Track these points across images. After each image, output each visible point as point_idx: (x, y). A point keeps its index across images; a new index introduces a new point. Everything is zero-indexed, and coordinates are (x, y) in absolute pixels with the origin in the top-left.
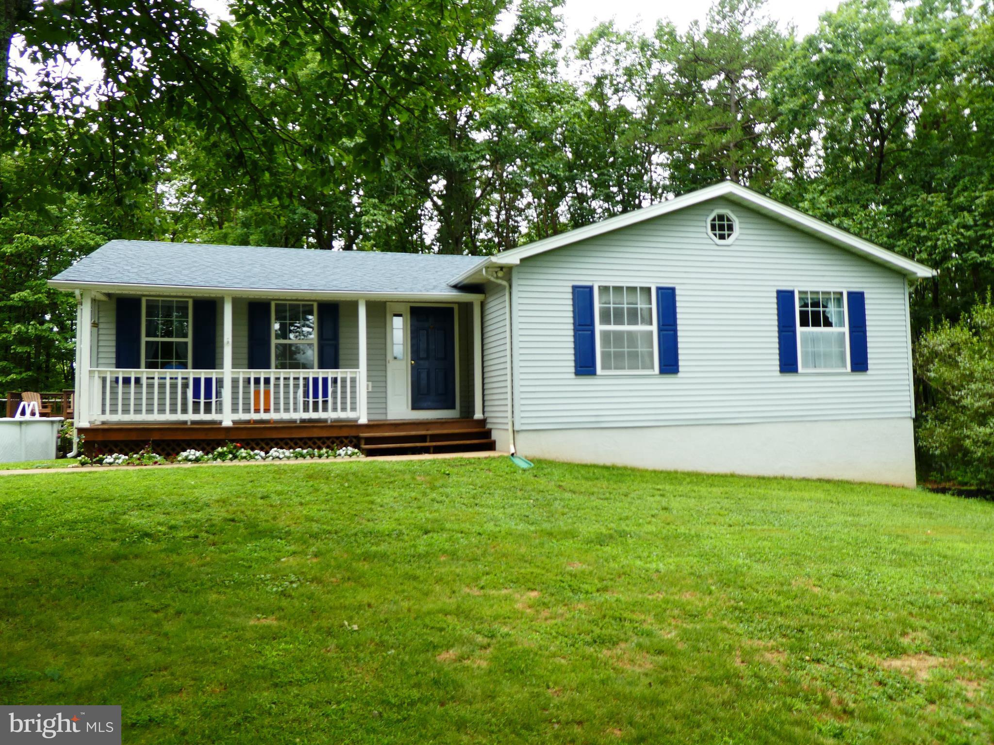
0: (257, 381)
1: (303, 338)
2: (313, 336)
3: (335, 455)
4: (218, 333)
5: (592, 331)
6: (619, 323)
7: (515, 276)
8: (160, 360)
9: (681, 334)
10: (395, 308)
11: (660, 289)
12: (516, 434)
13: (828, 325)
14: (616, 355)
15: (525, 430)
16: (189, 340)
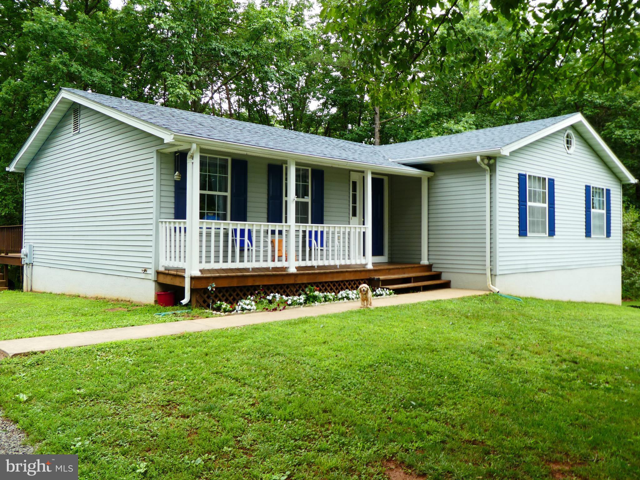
0: (273, 232)
1: (303, 197)
2: (308, 196)
3: (377, 295)
4: (249, 189)
5: (526, 206)
6: (535, 201)
7: (498, 164)
8: (206, 211)
9: (556, 210)
10: (354, 177)
11: (549, 179)
12: (493, 277)
13: (600, 209)
14: (533, 223)
15: (500, 275)
16: (228, 194)
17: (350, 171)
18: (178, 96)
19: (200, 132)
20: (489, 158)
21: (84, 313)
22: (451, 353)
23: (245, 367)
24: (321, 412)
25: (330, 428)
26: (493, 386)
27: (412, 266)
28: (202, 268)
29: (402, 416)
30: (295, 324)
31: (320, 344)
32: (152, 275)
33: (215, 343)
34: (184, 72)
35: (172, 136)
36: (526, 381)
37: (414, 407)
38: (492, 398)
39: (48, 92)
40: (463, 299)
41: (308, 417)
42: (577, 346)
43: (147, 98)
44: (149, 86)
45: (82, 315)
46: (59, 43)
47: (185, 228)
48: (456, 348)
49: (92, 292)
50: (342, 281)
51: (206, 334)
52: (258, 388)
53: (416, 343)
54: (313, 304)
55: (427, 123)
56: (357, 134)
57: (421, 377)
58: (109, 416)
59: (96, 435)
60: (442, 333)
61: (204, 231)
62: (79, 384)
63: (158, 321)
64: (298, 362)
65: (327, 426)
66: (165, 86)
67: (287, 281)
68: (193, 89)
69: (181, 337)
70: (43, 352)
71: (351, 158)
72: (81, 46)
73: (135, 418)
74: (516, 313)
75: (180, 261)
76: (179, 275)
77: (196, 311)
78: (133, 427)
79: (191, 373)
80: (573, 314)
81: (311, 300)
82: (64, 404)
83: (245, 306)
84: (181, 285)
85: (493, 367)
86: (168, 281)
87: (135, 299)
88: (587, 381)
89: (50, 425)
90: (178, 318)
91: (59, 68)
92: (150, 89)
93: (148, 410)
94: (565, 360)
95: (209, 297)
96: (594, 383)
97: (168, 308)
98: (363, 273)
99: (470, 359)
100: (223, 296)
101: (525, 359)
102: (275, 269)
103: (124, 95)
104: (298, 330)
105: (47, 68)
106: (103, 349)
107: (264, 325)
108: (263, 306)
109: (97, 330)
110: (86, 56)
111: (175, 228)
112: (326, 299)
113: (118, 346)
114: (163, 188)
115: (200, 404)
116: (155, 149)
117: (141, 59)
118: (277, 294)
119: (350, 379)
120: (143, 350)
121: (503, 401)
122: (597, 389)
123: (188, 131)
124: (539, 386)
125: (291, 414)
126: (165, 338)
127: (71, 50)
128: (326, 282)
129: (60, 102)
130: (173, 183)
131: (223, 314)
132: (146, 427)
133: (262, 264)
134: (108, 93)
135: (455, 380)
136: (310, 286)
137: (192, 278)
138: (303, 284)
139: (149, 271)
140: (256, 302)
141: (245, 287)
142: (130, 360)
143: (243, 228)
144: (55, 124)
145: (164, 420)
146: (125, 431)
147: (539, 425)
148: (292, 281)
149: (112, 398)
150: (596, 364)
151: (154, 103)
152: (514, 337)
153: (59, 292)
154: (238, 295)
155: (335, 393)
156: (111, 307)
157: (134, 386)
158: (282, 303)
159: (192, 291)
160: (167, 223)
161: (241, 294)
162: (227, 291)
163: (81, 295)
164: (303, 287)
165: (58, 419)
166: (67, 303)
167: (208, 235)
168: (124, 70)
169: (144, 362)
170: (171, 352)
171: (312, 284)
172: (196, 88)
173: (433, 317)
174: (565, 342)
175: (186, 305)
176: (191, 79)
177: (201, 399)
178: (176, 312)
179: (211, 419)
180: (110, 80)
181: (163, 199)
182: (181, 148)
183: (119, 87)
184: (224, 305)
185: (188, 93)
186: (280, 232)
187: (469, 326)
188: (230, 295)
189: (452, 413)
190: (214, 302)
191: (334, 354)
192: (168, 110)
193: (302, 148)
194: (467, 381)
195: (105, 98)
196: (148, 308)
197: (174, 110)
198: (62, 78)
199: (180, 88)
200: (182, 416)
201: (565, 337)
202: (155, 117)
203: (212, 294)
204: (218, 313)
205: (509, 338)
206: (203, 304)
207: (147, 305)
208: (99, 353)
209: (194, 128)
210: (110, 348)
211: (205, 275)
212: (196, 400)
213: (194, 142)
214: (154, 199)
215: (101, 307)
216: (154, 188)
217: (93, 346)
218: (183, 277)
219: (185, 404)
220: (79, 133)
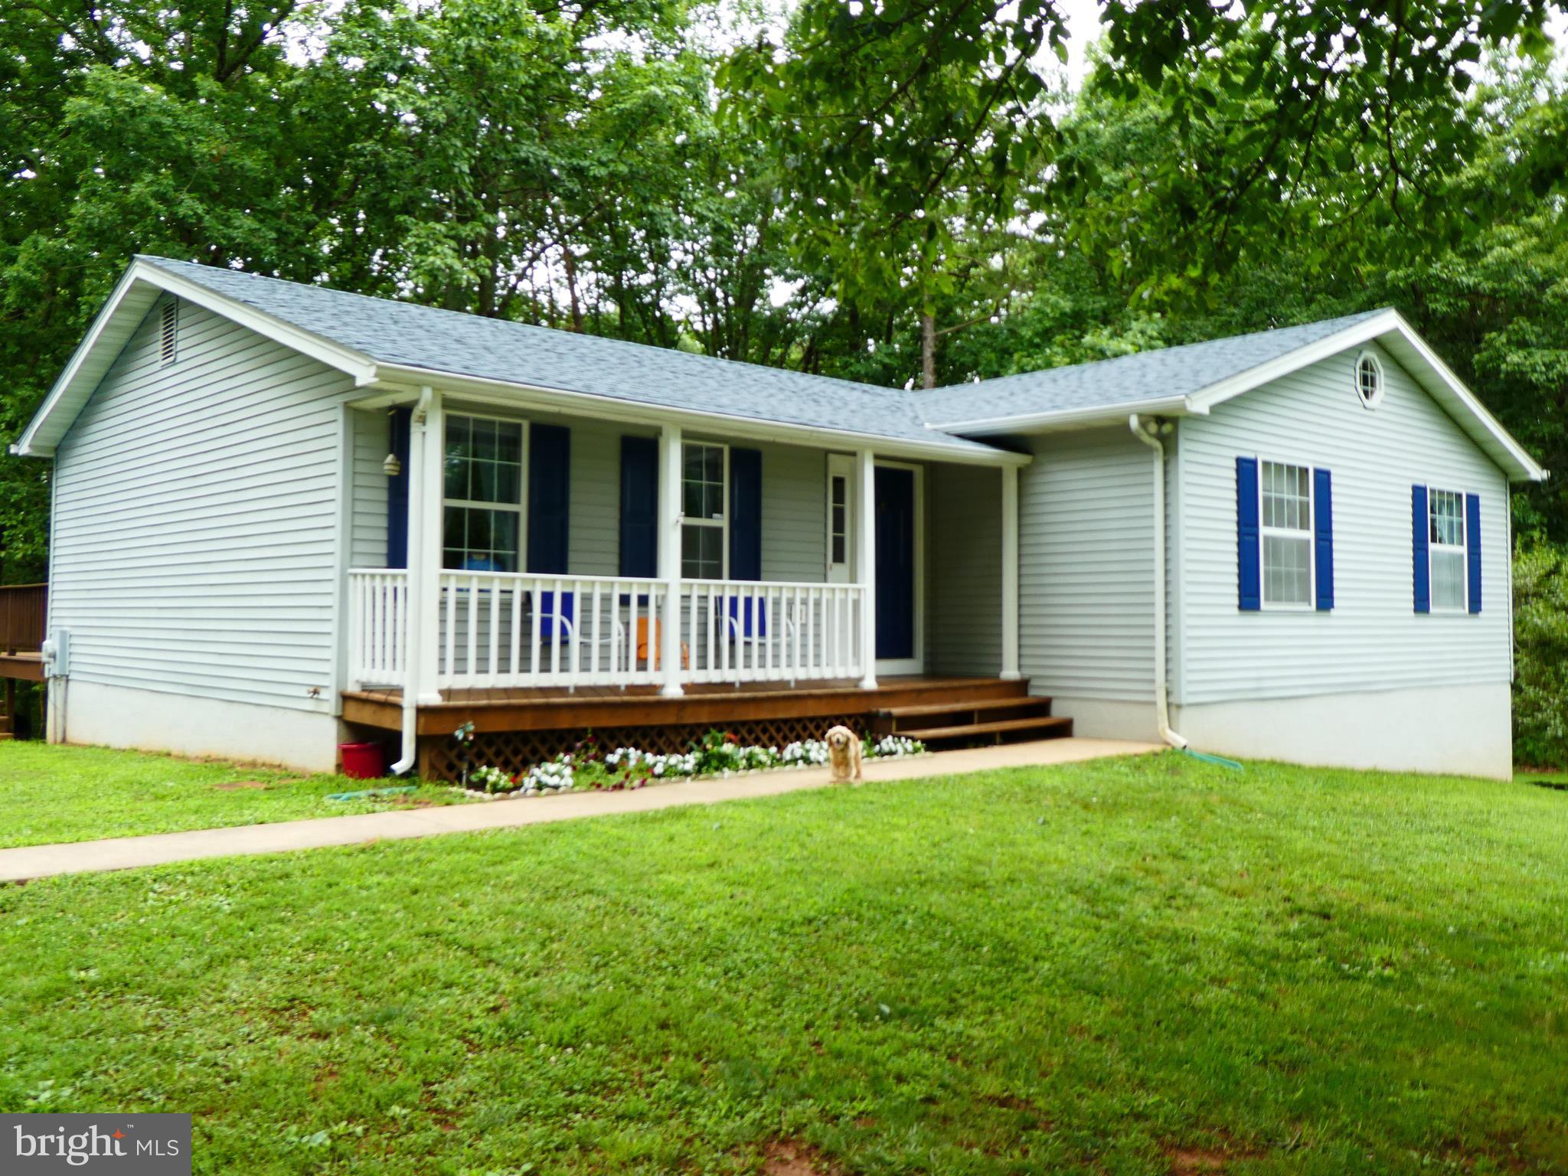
0: (625, 600)
1: (710, 516)
2: (721, 512)
3: (881, 754)
4: (574, 497)
5: (1257, 536)
6: (1280, 524)
7: (1182, 435)
8: (466, 550)
9: (1335, 546)
10: (837, 466)
11: (1317, 472)
12: (1173, 710)
13: (1452, 542)
14: (1275, 578)
15: (1190, 705)
16: (522, 508)
17: (827, 452)
18: (435, 275)
19: (451, 359)
20: (1160, 420)
21: (161, 793)
22: (1018, 894)
23: (501, 920)
24: (653, 1027)
25: (665, 1065)
26: (1097, 970)
27: (978, 682)
28: (445, 686)
29: (849, 1039)
30: (654, 820)
31: (699, 868)
32: (330, 702)
33: (443, 864)
35: (373, 370)
36: (1185, 960)
37: (885, 1019)
38: (1087, 998)
40: (1093, 765)
41: (617, 1039)
42: (1347, 877)
44: (380, 252)
45: (155, 798)
46: (151, 148)
47: (406, 590)
48: (1034, 879)
49: (197, 745)
50: (799, 720)
51: (429, 843)
52: (517, 972)
53: (940, 867)
54: (716, 774)
55: (1047, 336)
56: (880, 362)
57: (925, 948)
58: (139, 1032)
59: (94, 1075)
60: (1013, 844)
61: (452, 597)
62: (88, 958)
63: (328, 813)
64: (634, 911)
65: (657, 1061)
67: (658, 719)
69: (368, 849)
70: (22, 883)
71: (823, 421)
72: (203, 155)
73: (199, 1039)
74: (1214, 799)
75: (394, 667)
76: (389, 702)
77: (430, 788)
78: (187, 1058)
79: (363, 935)
80: (1367, 800)
81: (714, 763)
82: (39, 1004)
83: (546, 779)
84: (395, 727)
85: (1114, 925)
86: (366, 716)
87: (295, 760)
88: (1336, 960)
90: (380, 807)
91: (149, 208)
92: (383, 257)
93: (235, 1019)
94: (1300, 911)
95: (459, 756)
96: (1353, 966)
97: (361, 782)
98: (851, 701)
99: (1062, 906)
100: (498, 754)
101: (1201, 907)
102: (632, 689)
104: (654, 837)
105: (124, 209)
106: (171, 876)
107: (576, 824)
108: (592, 778)
109: (172, 831)
110: (216, 178)
112: (751, 763)
113: (208, 871)
114: (361, 494)
115: (365, 1006)
116: (339, 400)
118: (632, 750)
119: (748, 950)
120: (266, 880)
121: (1110, 1005)
122: (1356, 978)
123: (417, 357)
124: (1213, 970)
125: (579, 1032)
126: (326, 851)
127: (182, 165)
128: (758, 722)
129: (132, 290)
130: (384, 483)
131: (488, 796)
132: (220, 1061)
133: (595, 678)
135: (1007, 956)
136: (713, 732)
137: (422, 711)
138: (699, 725)
139: (324, 694)
140: (574, 768)
141: (552, 732)
142: (225, 904)
143: (548, 589)
144: (122, 342)
145: (269, 1042)
146: (164, 1067)
147: (1180, 1064)
148: (670, 720)
149: (159, 991)
150: (1378, 920)
152: (1191, 854)
153: (125, 744)
154: (534, 752)
155: (703, 980)
156: (230, 779)
157: (221, 962)
158: (640, 770)
159: (421, 741)
160: (368, 579)
161: (543, 750)
162: (507, 742)
163: (174, 752)
164: (699, 732)
165: (16, 1037)
166: (131, 769)
167: (462, 606)
169: (259, 908)
170: (330, 886)
171: (720, 726)
173: (1000, 807)
174: (1315, 870)
175: (406, 775)
176: (466, 231)
177: (372, 995)
178: (379, 791)
179: (381, 1042)
180: (273, 235)
181: (360, 520)
182: (401, 398)
184: (494, 775)
185: (457, 265)
186: (643, 601)
187: (1084, 828)
188: (516, 753)
189: (974, 1032)
190: (472, 769)
191: (728, 891)
193: (702, 398)
194: (1036, 959)
195: (235, 281)
196: (316, 783)
199: (436, 254)
200: (312, 1035)
201: (1320, 856)
202: (346, 324)
203: (467, 749)
204: (479, 794)
205: (1177, 856)
206: (445, 772)
207: (317, 776)
208: (156, 886)
209: (436, 350)
210: (185, 874)
211: (452, 703)
212: (359, 996)
213: (427, 384)
214: (336, 521)
215: (206, 778)
216: (337, 494)
217: (147, 870)
218: (398, 708)
219: (328, 1006)
220: (174, 363)
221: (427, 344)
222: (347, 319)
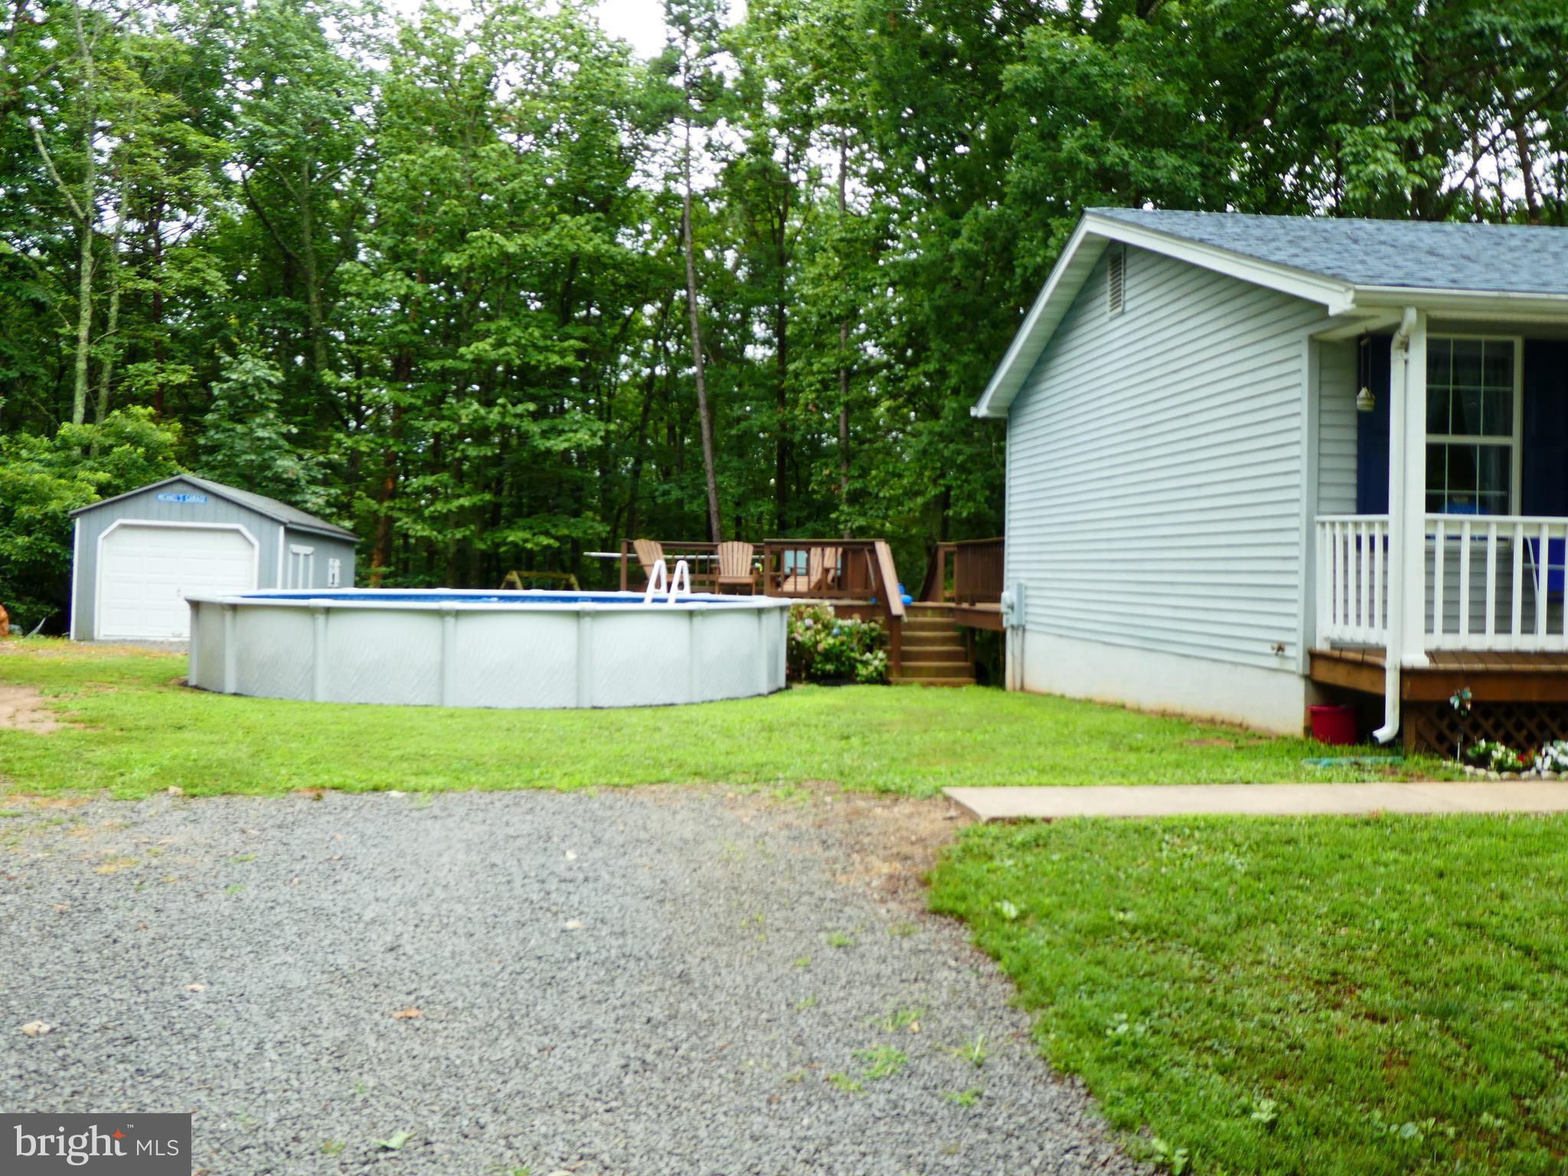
8: (1445, 492)
16: (1514, 441)
18: (1372, 184)
19: (1430, 274)
21: (1135, 744)
28: (1433, 647)
32: (1296, 660)
33: (1466, 847)
34: (1389, 114)
35: (1351, 295)
39: (1054, 222)
43: (1291, 201)
44: (1294, 169)
45: (1131, 749)
46: (1080, 100)
47: (1386, 540)
49: (1152, 698)
51: (1441, 822)
58: (1189, 981)
59: (1160, 1017)
61: (1440, 546)
62: (1123, 900)
63: (1313, 779)
66: (1338, 162)
68: (1418, 158)
69: (1373, 821)
70: (1048, 820)
72: (1128, 98)
73: (1252, 998)
75: (1372, 624)
76: (1369, 662)
77: (1417, 762)
78: (1246, 1018)
79: (1395, 915)
82: (1091, 938)
84: (1375, 690)
86: (1339, 677)
87: (1257, 720)
89: (1064, 975)
90: (1366, 776)
91: (1079, 162)
92: (1300, 174)
93: (1281, 985)
95: (1453, 727)
97: (1338, 748)
103: (1230, 201)
105: (1055, 167)
106: (1178, 829)
110: (1140, 121)
111: (1359, 539)
113: (1213, 828)
114: (1327, 434)
115: (1418, 995)
116: (1304, 333)
117: (1275, 100)
120: (1273, 843)
123: (1397, 275)
126: (1328, 820)
127: (1104, 112)
129: (1083, 244)
130: (1352, 420)
131: (1494, 775)
132: (1278, 1025)
134: (1191, 205)
137: (1407, 674)
139: (1289, 651)
142: (1241, 864)
144: (1070, 299)
145: (1322, 1015)
146: (1224, 1021)
149: (1197, 943)
151: (1309, 210)
153: (1079, 694)
154: (1542, 727)
156: (1194, 735)
157: (1249, 923)
159: (1405, 707)
160: (1338, 527)
161: (1554, 726)
162: (1508, 714)
163: (1129, 705)
165: (1079, 967)
166: (1097, 719)
167: (1453, 557)
168: (1231, 138)
169: (1274, 872)
170: (1342, 857)
172: (1426, 152)
175: (1390, 745)
176: (1409, 130)
177: (1422, 984)
178: (1361, 760)
179: (1447, 1037)
180: (1196, 169)
181: (1327, 463)
182: (1374, 325)
183: (1218, 184)
184: (1500, 752)
185: (1402, 171)
188: (1520, 727)
190: (1468, 742)
192: (1343, 224)
195: (1182, 220)
196: (1286, 746)
197: (1358, 222)
198: (1086, 184)
199: (1376, 161)
200: (1367, 1016)
202: (1306, 250)
203: (1463, 719)
204: (1481, 772)
206: (1436, 745)
207: (1284, 739)
208: (1167, 837)
209: (1411, 266)
210: (1192, 829)
211: (1441, 666)
212: (1407, 982)
213: (1409, 305)
214: (1302, 465)
215: (1172, 733)
216: (1302, 435)
217: (1157, 820)
218: (1382, 670)
219: (1376, 987)
220: (1123, 313)
221: (1399, 260)
222: (1307, 244)
